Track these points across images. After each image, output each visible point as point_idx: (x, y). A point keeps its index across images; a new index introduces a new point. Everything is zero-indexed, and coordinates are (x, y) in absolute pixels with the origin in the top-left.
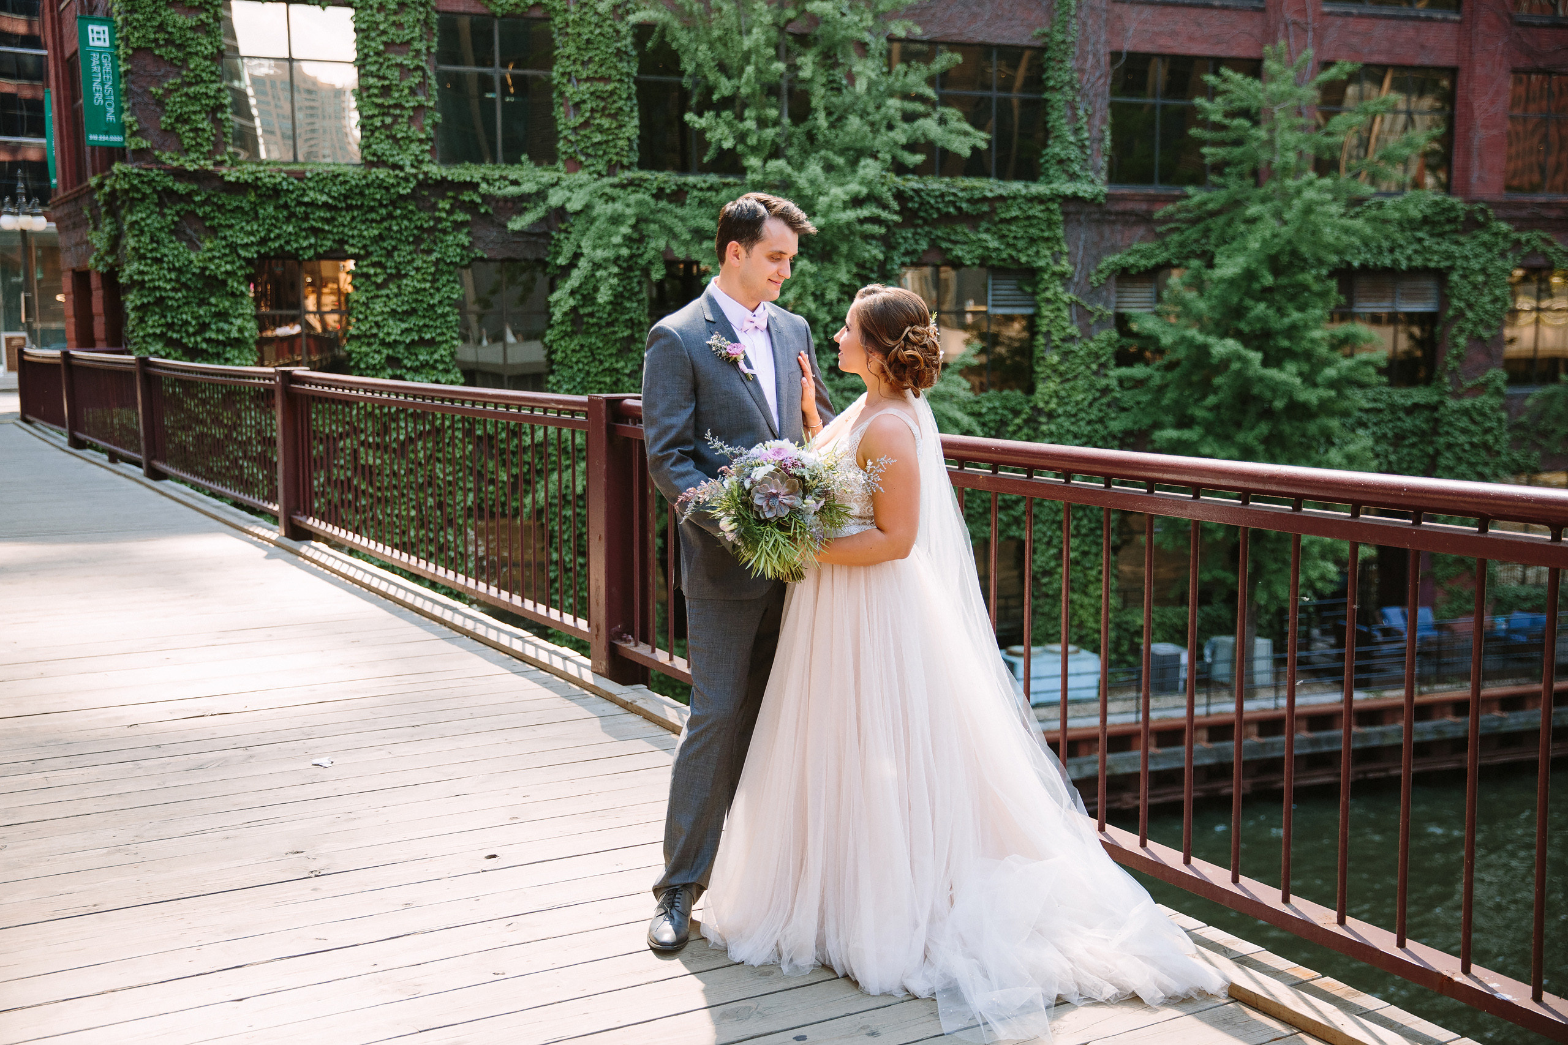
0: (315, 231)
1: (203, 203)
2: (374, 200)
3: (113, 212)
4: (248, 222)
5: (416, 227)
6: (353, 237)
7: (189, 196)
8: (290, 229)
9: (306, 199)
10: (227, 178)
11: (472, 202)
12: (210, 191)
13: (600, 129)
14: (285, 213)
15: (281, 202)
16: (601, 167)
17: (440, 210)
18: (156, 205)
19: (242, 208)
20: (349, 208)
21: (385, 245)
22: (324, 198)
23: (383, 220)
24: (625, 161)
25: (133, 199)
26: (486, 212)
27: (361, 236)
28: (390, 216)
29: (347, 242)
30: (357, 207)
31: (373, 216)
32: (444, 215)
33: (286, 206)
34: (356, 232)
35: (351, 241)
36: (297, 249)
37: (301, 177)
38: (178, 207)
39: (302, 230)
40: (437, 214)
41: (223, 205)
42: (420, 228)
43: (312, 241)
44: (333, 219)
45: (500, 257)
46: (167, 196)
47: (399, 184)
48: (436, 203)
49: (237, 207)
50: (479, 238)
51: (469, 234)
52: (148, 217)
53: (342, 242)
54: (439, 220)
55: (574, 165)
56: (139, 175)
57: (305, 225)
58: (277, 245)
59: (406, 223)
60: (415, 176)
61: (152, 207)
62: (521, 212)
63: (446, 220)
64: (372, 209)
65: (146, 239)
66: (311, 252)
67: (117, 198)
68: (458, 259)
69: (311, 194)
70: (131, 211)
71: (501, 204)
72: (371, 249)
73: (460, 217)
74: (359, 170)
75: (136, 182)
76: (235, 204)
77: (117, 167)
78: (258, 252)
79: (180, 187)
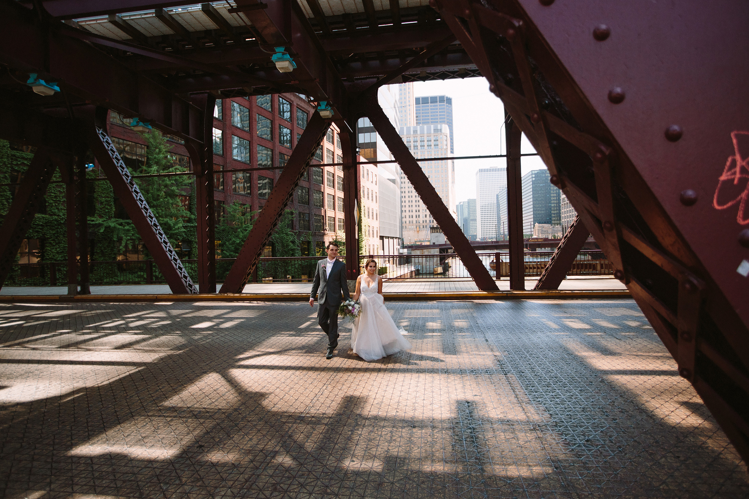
0: (37, 232)
13: (107, 209)
20: (47, 226)
28: (58, 228)
30: (49, 226)
55: (101, 217)
64: (53, 226)
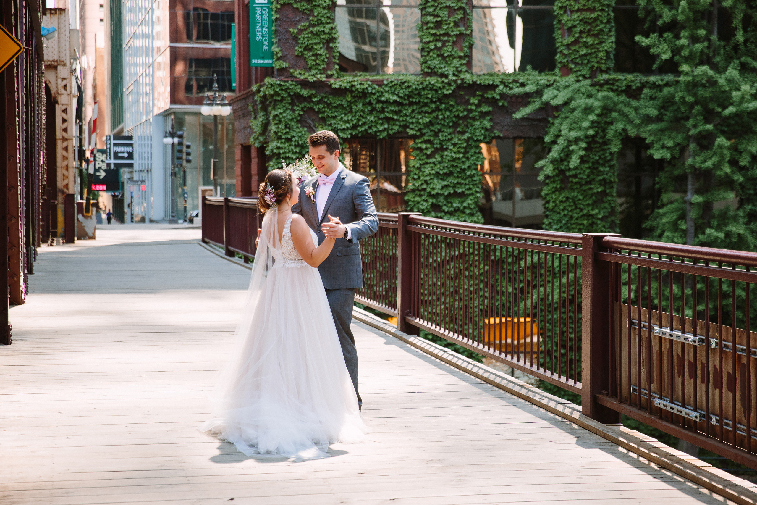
0: (388, 120)
1: (318, 103)
2: (427, 98)
3: (264, 108)
4: (346, 114)
5: (455, 116)
6: (412, 123)
7: (310, 97)
8: (372, 118)
9: (383, 99)
10: (333, 86)
11: (493, 98)
12: (323, 95)
13: (586, 45)
14: (369, 108)
15: (367, 101)
16: (585, 71)
17: (471, 104)
18: (290, 104)
19: (342, 105)
20: (411, 104)
21: (433, 128)
22: (395, 98)
23: (433, 111)
24: (603, 67)
25: (276, 100)
26: (503, 105)
27: (417, 123)
28: (438, 109)
29: (408, 127)
30: (416, 103)
31: (426, 109)
32: (474, 107)
33: (370, 103)
34: (414, 120)
35: (411, 126)
36: (376, 132)
37: (380, 84)
38: (303, 105)
39: (379, 119)
40: (469, 107)
41: (331, 103)
42: (457, 117)
43: (386, 126)
44: (400, 111)
45: (511, 136)
46: (297, 98)
47: (444, 87)
48: (469, 100)
49: (339, 105)
50: (498, 123)
51: (491, 120)
52: (284, 112)
53: (405, 127)
54: (471, 111)
55: (566, 71)
56: (280, 85)
57: (382, 116)
58: (363, 129)
59: (448, 113)
60: (455, 81)
61: (287, 105)
62: (526, 104)
63: (475, 111)
64: (426, 105)
65: (282, 126)
66: (385, 134)
67: (267, 100)
68: (482, 138)
69: (386, 95)
70: (274, 108)
71: (514, 99)
72: (424, 131)
73: (485, 108)
74: (418, 78)
75: (278, 90)
76: (338, 103)
77: (268, 80)
78: (351, 134)
79: (305, 92)
